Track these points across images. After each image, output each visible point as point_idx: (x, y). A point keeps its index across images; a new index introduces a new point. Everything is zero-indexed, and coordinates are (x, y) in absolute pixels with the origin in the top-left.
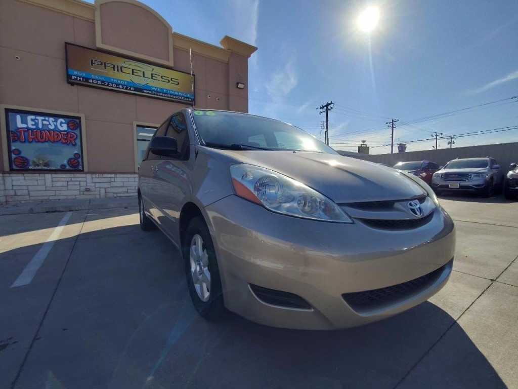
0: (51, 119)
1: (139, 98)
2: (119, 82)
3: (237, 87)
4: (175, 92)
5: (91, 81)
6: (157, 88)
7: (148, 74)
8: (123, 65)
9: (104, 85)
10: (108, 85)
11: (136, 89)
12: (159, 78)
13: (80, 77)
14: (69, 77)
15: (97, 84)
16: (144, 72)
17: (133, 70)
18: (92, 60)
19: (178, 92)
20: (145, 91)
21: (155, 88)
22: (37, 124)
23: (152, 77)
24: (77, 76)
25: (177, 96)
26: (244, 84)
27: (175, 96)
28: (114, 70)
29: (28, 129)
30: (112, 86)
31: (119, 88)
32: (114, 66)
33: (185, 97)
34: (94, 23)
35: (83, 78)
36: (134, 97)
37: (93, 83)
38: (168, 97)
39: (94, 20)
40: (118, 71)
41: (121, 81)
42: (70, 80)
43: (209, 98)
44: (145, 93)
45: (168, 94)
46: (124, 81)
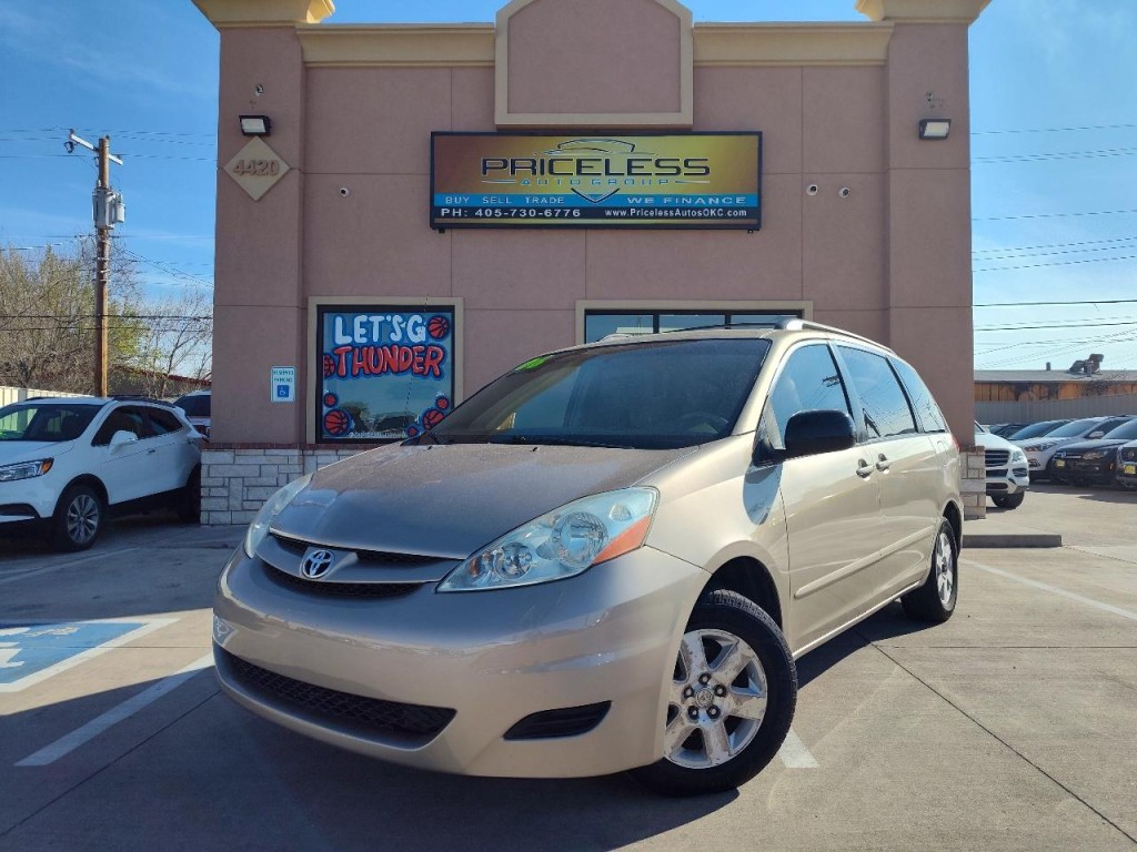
0: (397, 318)
1: (592, 234)
2: (544, 200)
3: (921, 136)
4: (695, 198)
5: (479, 213)
6: (644, 197)
7: (619, 165)
8: (556, 155)
9: (510, 216)
10: (517, 216)
11: (586, 213)
12: (650, 167)
13: (457, 209)
14: (434, 211)
15: (493, 216)
16: (607, 162)
17: (579, 162)
18: (485, 161)
19: (706, 198)
20: (608, 213)
21: (638, 197)
22: (369, 334)
23: (630, 167)
24: (451, 209)
25: (702, 209)
26: (949, 121)
27: (697, 209)
28: (534, 173)
29: (353, 345)
30: (528, 217)
31: (544, 217)
32: (534, 162)
33: (726, 209)
34: (493, 67)
35: (463, 209)
36: (582, 233)
37: (484, 216)
38: (674, 217)
39: (494, 61)
40: (542, 173)
41: (548, 197)
42: (437, 220)
43: (812, 194)
44: (609, 217)
45: (674, 209)
46: (556, 196)
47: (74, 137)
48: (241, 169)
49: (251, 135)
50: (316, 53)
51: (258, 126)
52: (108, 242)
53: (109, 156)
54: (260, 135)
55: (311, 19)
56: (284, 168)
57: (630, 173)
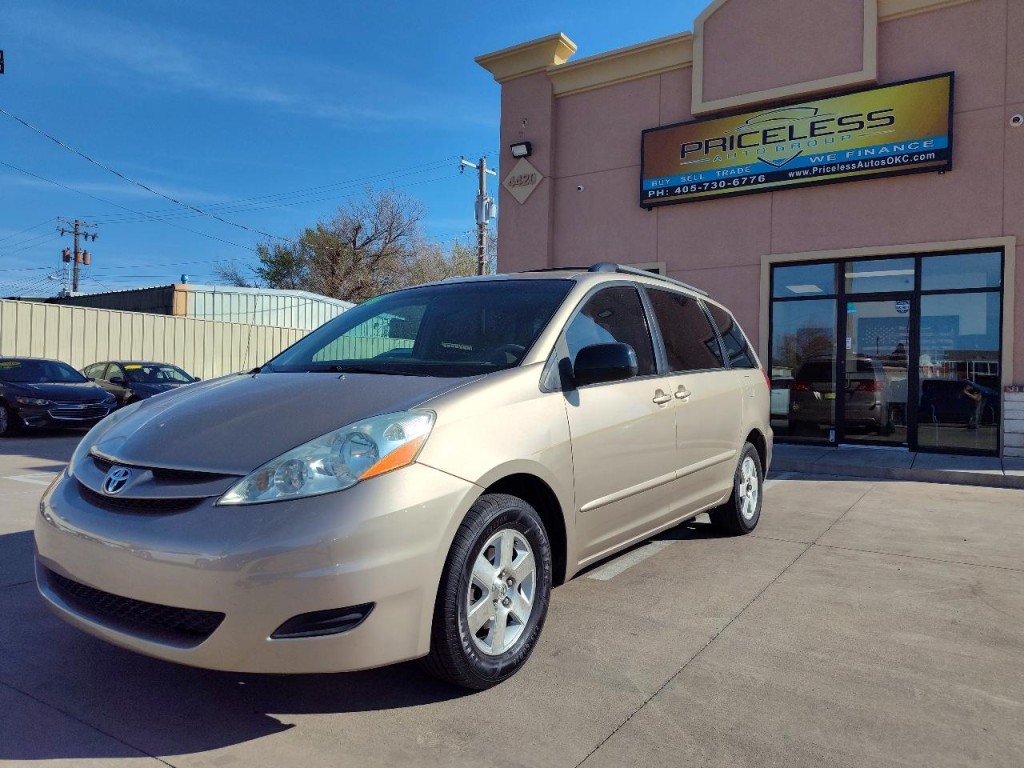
1: (778, 195)
2: (733, 172)
4: (878, 148)
5: (678, 190)
6: (825, 155)
7: (802, 129)
8: (744, 130)
9: (703, 190)
10: (709, 189)
11: (770, 177)
12: (833, 126)
13: (660, 190)
14: (643, 194)
15: (689, 192)
16: (791, 128)
17: (765, 132)
18: (683, 147)
19: (890, 146)
20: (791, 175)
21: (819, 156)
23: (813, 128)
24: (655, 191)
25: (885, 158)
27: (880, 159)
28: (725, 149)
30: (718, 188)
31: (732, 186)
32: (724, 140)
33: (911, 155)
34: (691, 66)
35: (665, 189)
36: (767, 196)
37: (682, 193)
38: (857, 170)
39: (691, 62)
40: (732, 148)
41: (735, 169)
42: (645, 202)
43: (1016, 124)
44: (791, 178)
45: (856, 162)
46: (743, 167)
47: (463, 161)
48: (513, 184)
49: (519, 157)
50: (563, 86)
51: (522, 150)
52: (485, 233)
53: (486, 170)
54: (525, 156)
55: (558, 61)
56: (539, 177)
57: (812, 135)
